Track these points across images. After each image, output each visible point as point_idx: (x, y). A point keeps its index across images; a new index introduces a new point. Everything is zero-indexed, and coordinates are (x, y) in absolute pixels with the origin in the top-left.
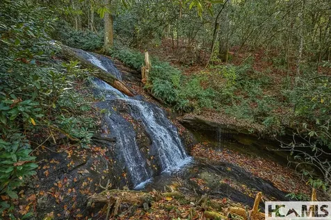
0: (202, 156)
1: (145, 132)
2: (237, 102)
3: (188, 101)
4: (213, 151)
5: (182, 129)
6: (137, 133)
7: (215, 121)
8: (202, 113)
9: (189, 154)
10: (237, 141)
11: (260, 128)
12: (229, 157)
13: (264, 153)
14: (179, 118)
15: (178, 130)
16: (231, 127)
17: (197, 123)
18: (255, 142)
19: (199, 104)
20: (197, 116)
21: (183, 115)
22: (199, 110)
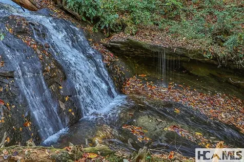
0: (139, 94)
1: (56, 63)
2: (187, 16)
3: (117, 15)
4: (154, 87)
5: (109, 56)
6: (43, 64)
7: (157, 43)
8: (137, 33)
9: (121, 92)
10: (188, 72)
11: (222, 52)
12: (177, 94)
13: (226, 87)
14: (105, 41)
15: (103, 58)
16: (179, 51)
17: (131, 47)
18: (214, 73)
19: (133, 19)
20: (130, 37)
21: (110, 36)
22: (132, 28)
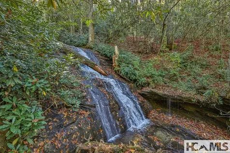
0: (157, 119)
1: (115, 101)
2: (182, 79)
3: (145, 79)
4: (165, 116)
5: (141, 99)
6: (109, 101)
7: (166, 93)
8: (155, 87)
9: (147, 117)
10: (183, 109)
11: (202, 99)
12: (178, 121)
13: (206, 118)
14: (139, 91)
15: (138, 100)
16: (179, 98)
17: (152, 95)
18: (198, 110)
19: (154, 81)
20: (152, 90)
21: (142, 89)
22: (153, 85)
